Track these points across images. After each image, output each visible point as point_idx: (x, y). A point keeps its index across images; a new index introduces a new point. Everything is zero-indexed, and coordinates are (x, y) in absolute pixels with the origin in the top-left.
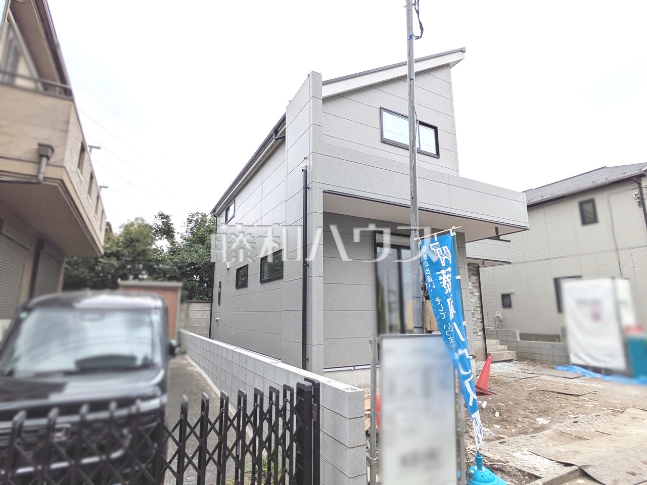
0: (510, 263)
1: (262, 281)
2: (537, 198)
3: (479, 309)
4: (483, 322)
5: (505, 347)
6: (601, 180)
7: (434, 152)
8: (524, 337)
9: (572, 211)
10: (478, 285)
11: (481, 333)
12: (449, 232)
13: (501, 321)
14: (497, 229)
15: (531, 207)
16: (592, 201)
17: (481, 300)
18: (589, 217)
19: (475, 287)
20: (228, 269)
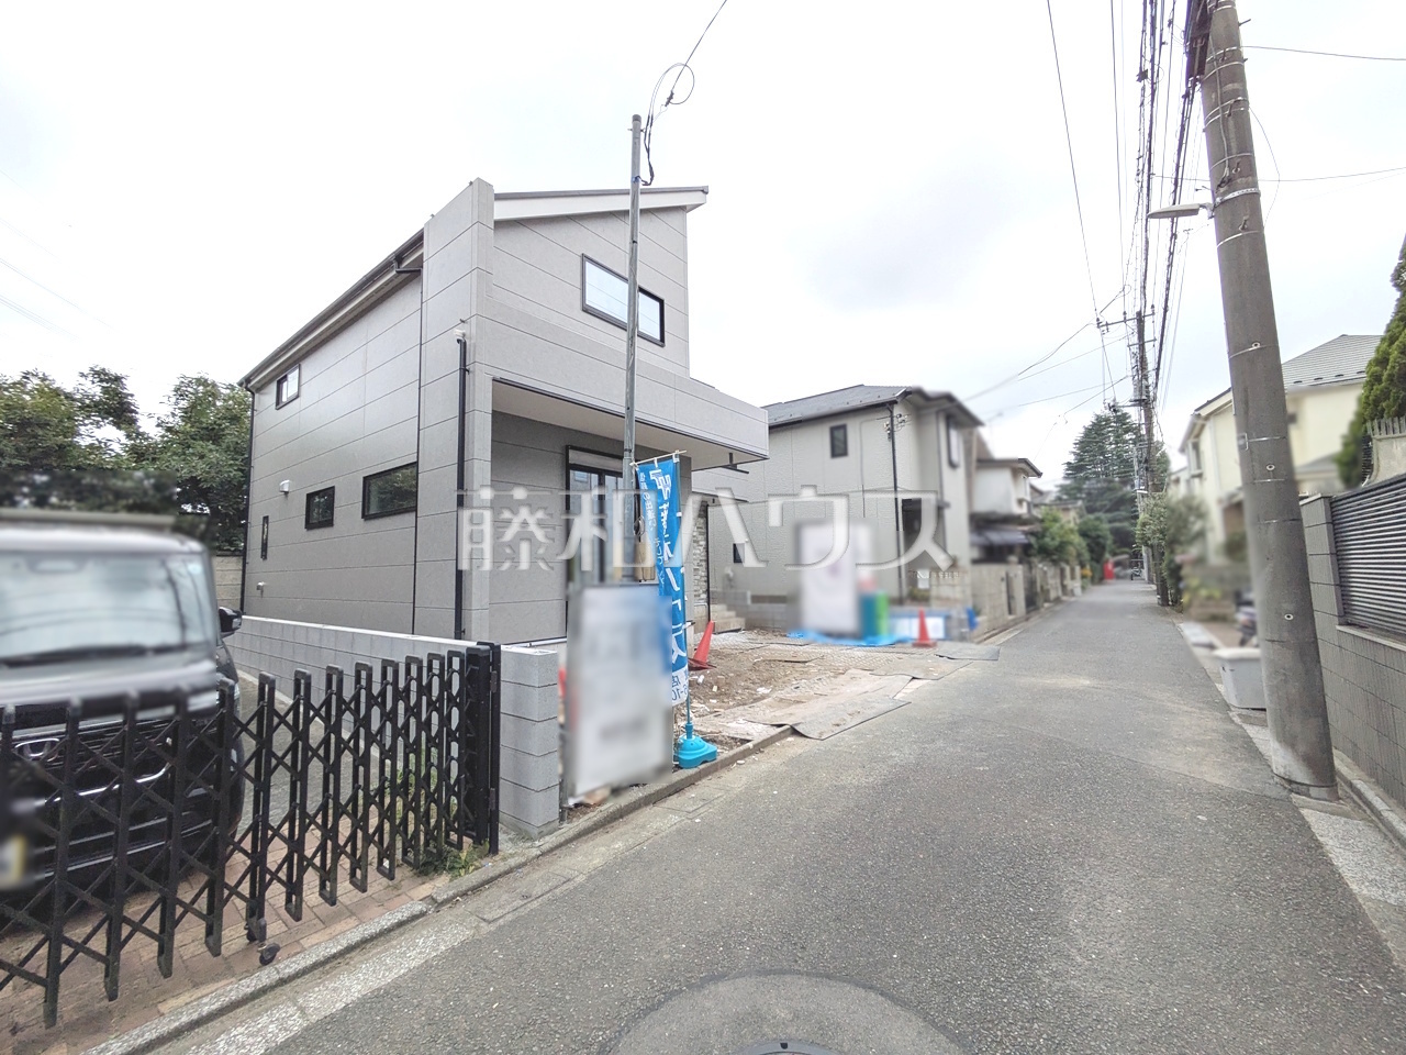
0: (746, 501)
1: (366, 516)
2: (784, 417)
3: (704, 564)
4: (708, 581)
5: (732, 613)
6: (855, 402)
7: (658, 337)
8: (757, 599)
9: (820, 438)
10: (704, 530)
11: (704, 596)
12: (671, 457)
13: (730, 580)
14: (731, 455)
15: (774, 429)
16: (844, 427)
17: (707, 552)
18: (839, 449)
19: (700, 534)
20: (286, 493)
